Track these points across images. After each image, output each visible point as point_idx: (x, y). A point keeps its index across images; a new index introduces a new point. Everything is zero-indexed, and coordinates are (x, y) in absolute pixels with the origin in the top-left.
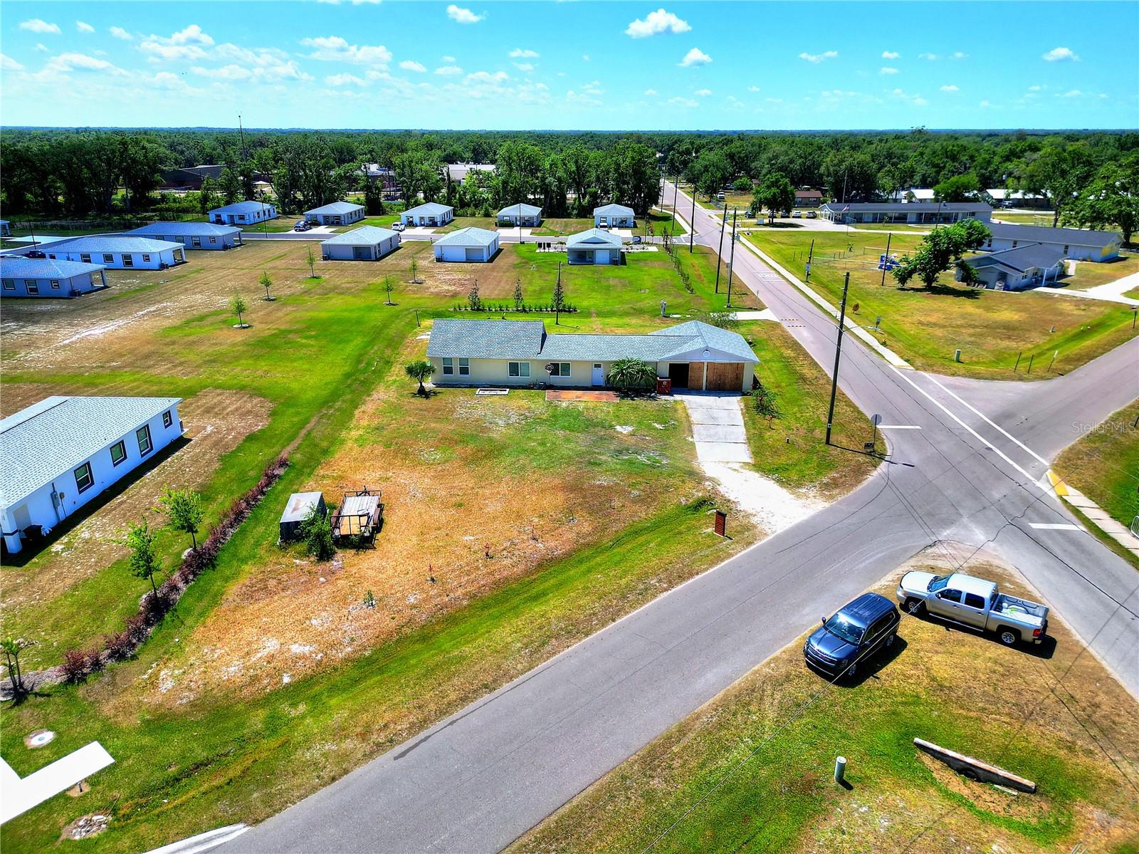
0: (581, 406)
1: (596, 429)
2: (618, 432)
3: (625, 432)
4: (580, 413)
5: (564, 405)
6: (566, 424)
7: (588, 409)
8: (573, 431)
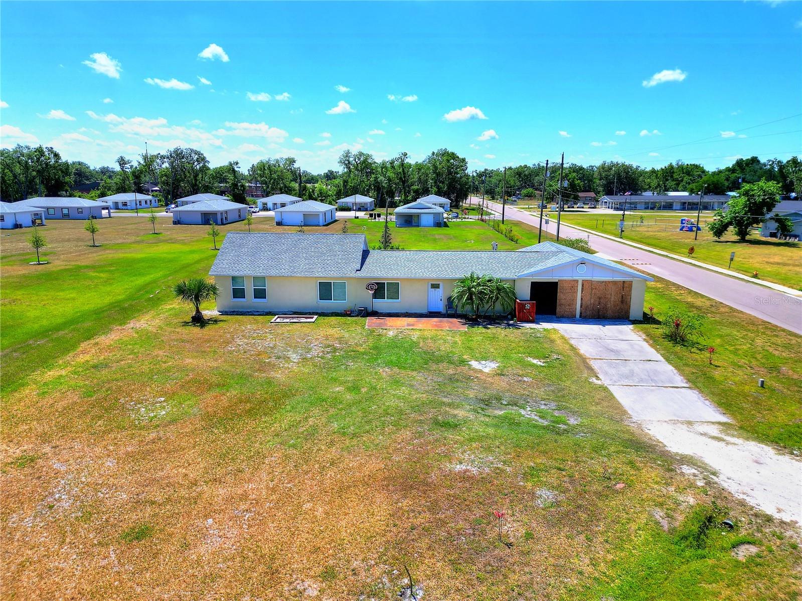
0: (415, 336)
1: (441, 366)
2: (475, 371)
3: (486, 370)
4: (415, 344)
5: (391, 334)
6: (394, 358)
7: (425, 339)
8: (405, 368)
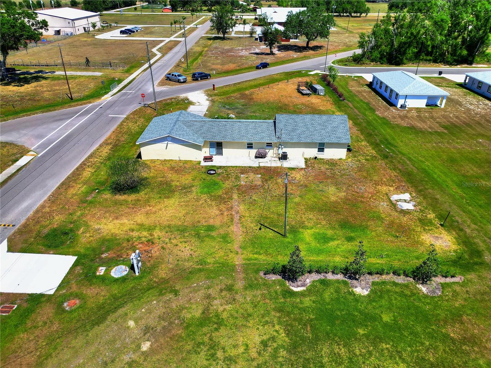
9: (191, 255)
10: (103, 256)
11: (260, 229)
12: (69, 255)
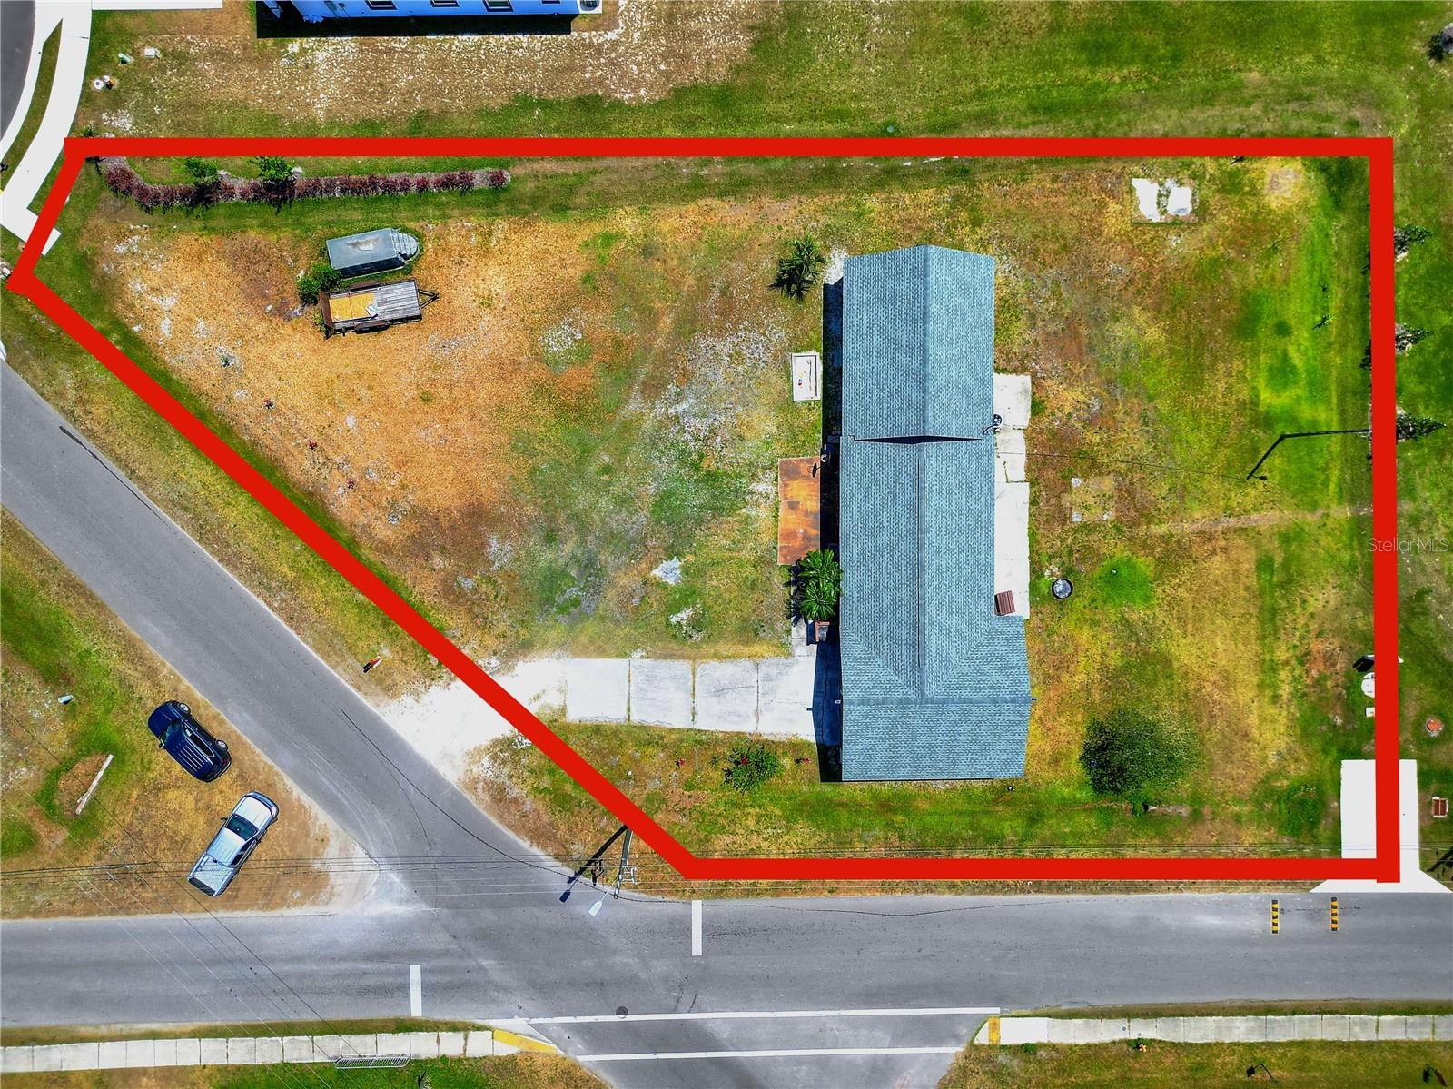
0: (753, 512)
4: (725, 512)
5: (761, 487)
7: (743, 521)
9: (1334, 588)
10: (1339, 721)
11: (1263, 478)
12: (1339, 775)
